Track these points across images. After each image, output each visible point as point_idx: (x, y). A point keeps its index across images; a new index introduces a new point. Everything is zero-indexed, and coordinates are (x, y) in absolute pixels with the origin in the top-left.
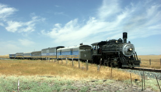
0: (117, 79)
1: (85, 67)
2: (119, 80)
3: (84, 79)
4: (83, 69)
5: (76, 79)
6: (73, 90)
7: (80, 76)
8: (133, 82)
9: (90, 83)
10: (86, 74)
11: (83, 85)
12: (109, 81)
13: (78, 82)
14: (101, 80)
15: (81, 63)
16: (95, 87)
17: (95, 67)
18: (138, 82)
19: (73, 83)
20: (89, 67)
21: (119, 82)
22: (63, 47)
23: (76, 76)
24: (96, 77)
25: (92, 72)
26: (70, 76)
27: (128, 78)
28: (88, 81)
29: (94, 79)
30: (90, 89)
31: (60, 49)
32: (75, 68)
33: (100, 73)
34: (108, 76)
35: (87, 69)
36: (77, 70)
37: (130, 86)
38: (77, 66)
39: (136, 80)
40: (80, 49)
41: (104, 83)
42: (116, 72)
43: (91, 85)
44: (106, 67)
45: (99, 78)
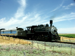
0: (22, 44)
1: (8, 39)
2: (23, 44)
3: (8, 44)
4: (7, 40)
5: (4, 44)
6: (2, 49)
7: (6, 43)
8: (28, 45)
9: (10, 46)
10: (9, 42)
11: (7, 47)
12: (18, 45)
13: (5, 46)
14: (15, 45)
15: (6, 37)
16: (12, 48)
17: (13, 39)
18: (30, 45)
19: (2, 46)
20: (10, 39)
21: (23, 45)
22: (4, 29)
23: (4, 43)
24: (13, 43)
25: (11, 41)
26: (1, 43)
27: (27, 43)
28: (10, 45)
29: (12, 44)
30: (10, 49)
31: (3, 30)
32: (4, 39)
33: (15, 41)
34: (18, 42)
35: (9, 40)
36: (5, 40)
37: (27, 47)
38: (5, 38)
39: (30, 44)
40: (17, 30)
41: (17, 46)
42: (22, 41)
43: (10, 47)
44: (18, 39)
45: (14, 44)
